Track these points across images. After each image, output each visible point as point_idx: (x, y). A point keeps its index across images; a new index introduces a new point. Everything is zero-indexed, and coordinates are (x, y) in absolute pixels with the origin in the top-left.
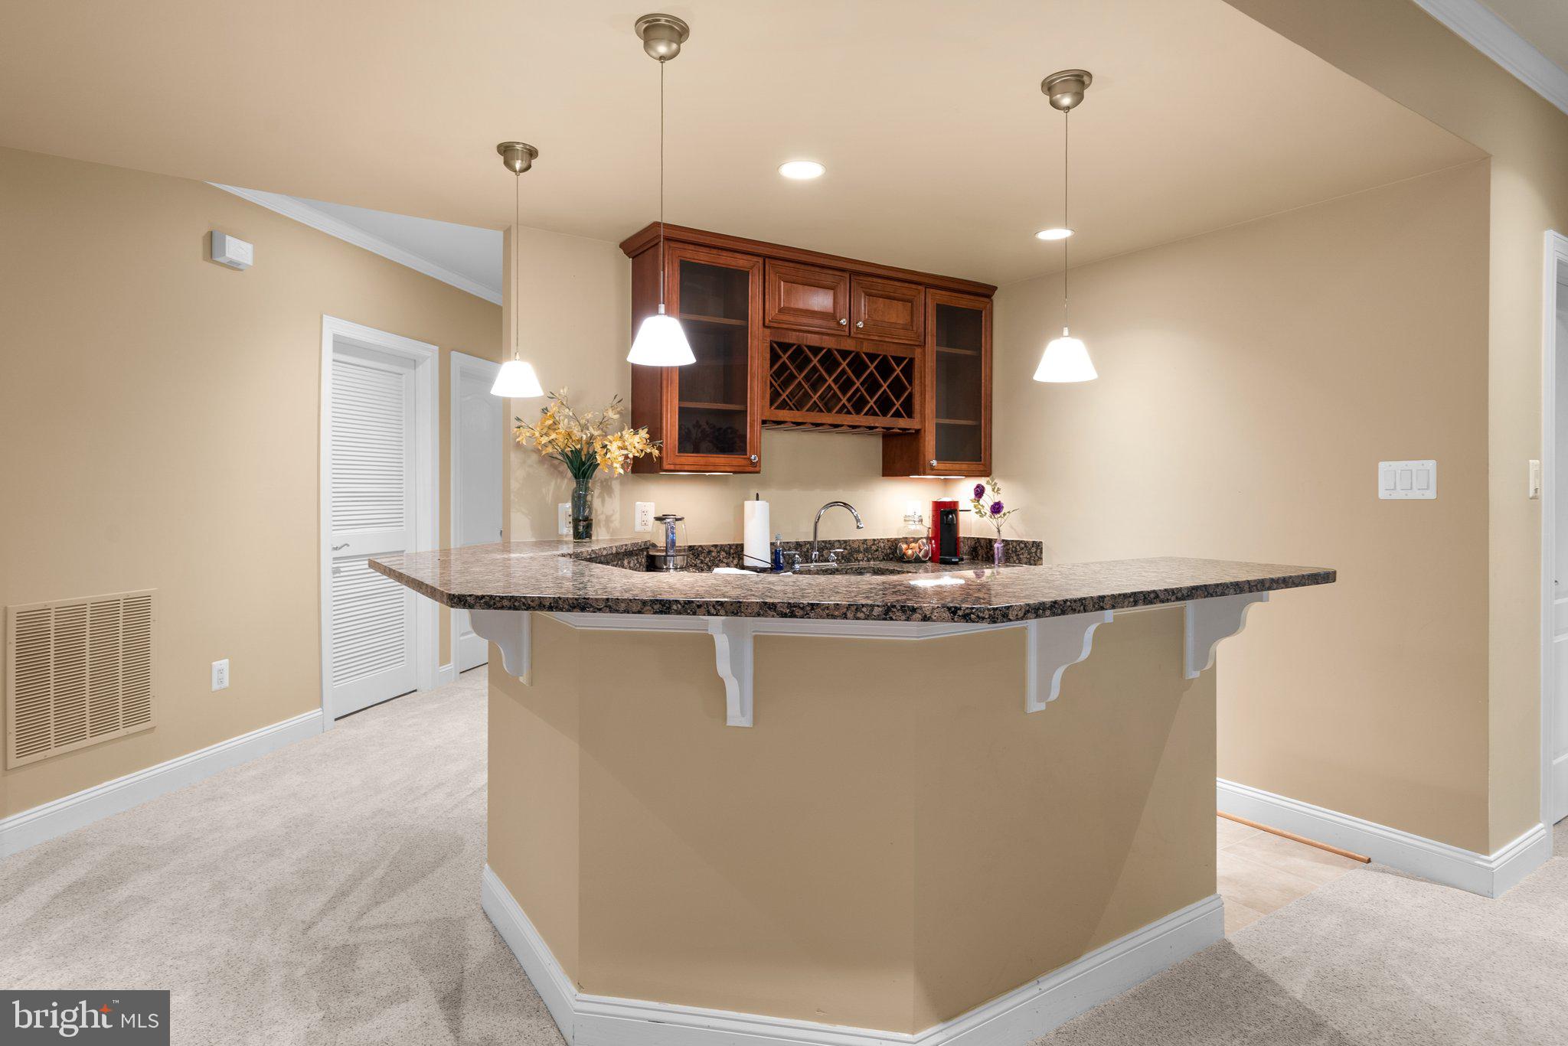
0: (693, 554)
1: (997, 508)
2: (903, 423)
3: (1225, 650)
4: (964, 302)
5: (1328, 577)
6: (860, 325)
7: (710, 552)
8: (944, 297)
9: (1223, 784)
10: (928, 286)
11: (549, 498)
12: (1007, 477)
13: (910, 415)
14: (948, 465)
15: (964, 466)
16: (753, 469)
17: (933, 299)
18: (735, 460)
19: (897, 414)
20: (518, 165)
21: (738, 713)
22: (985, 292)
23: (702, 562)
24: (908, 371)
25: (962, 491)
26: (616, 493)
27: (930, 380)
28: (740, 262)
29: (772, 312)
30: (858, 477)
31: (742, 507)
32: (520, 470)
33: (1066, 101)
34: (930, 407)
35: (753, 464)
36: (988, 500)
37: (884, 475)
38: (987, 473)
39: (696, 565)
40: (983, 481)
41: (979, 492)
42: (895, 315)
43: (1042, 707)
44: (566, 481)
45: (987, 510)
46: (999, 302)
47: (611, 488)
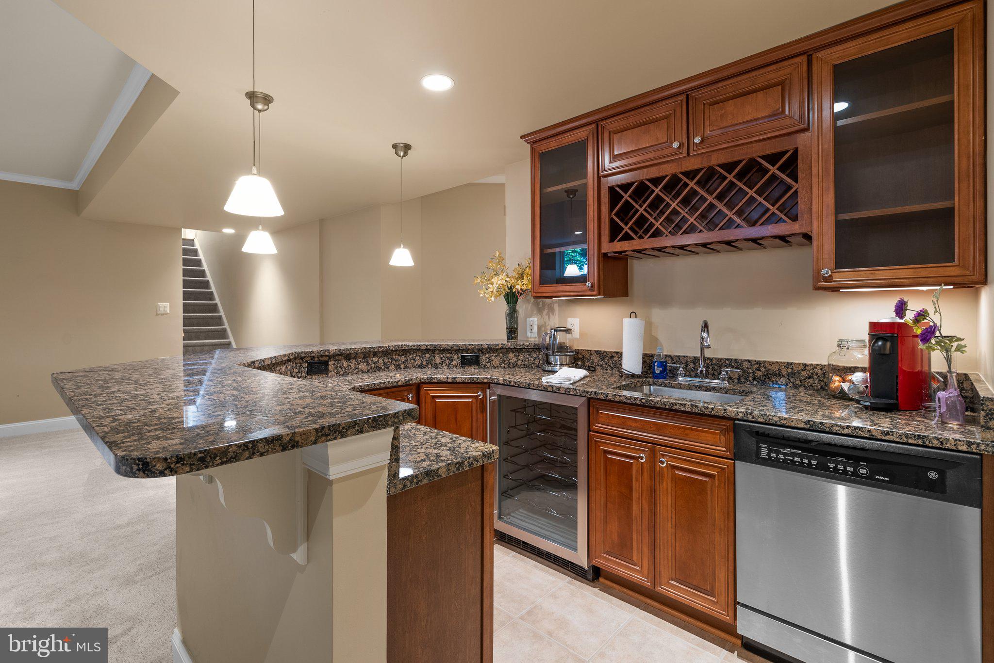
0: (599, 357)
7: (612, 357)
23: (606, 364)
26: (556, 312)
27: (822, 167)
29: (606, 163)
39: (602, 366)
44: (530, 305)
47: (554, 309)
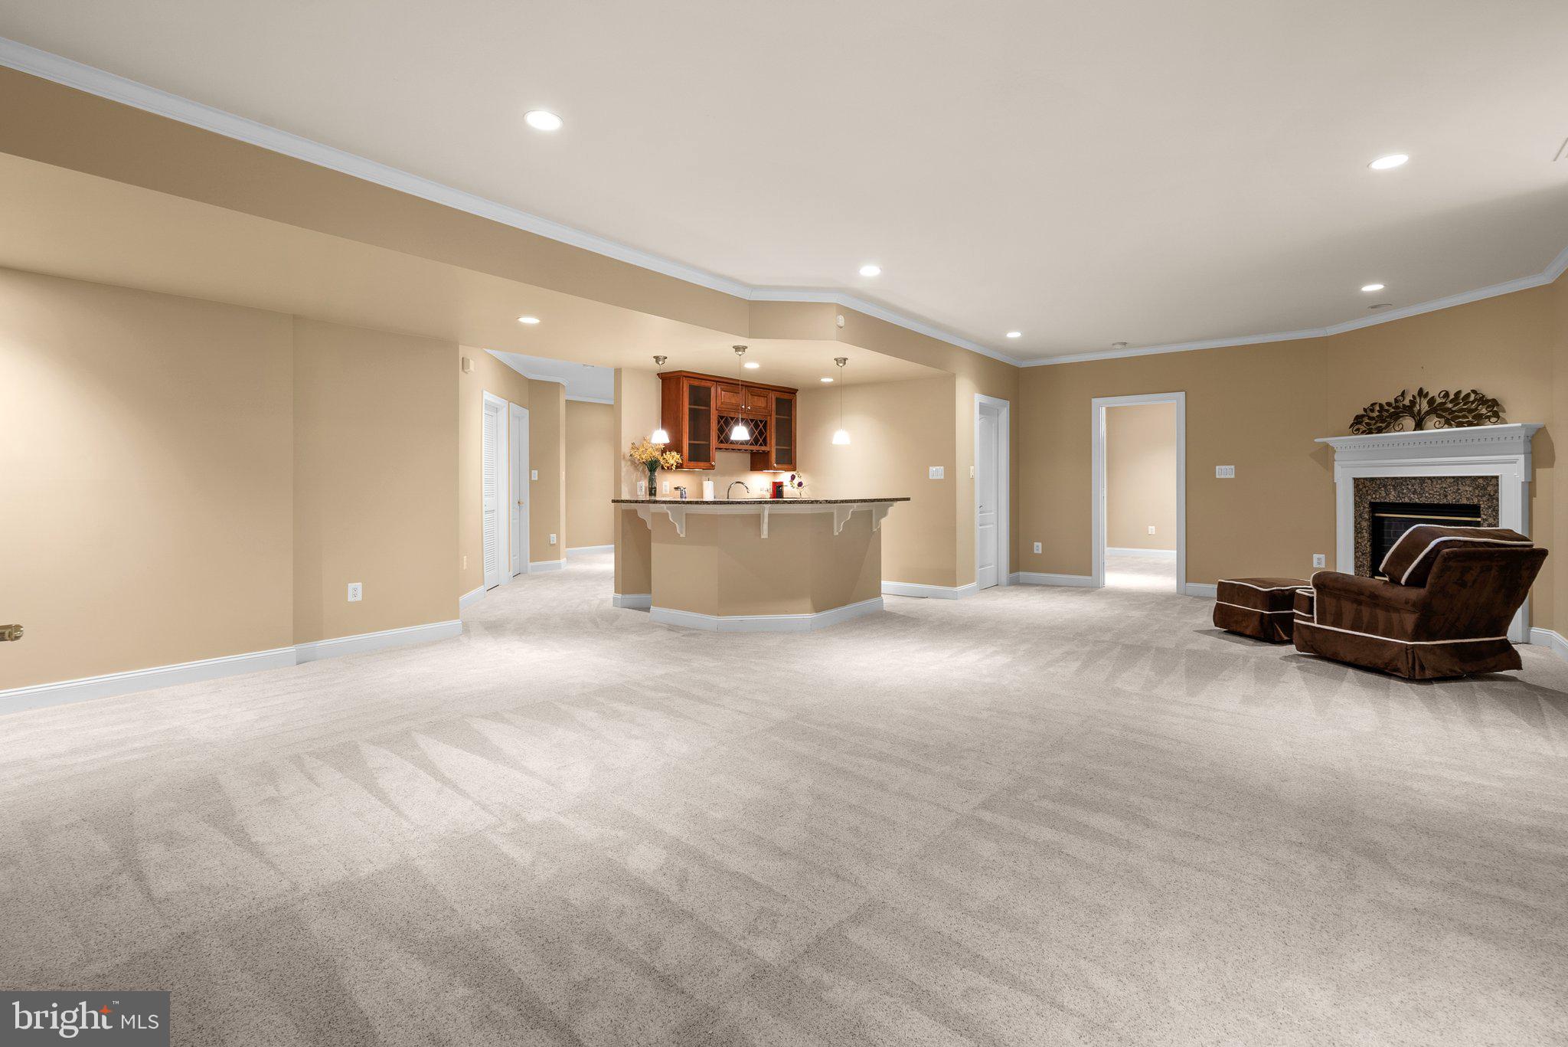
1: (800, 484)
2: (763, 448)
3: (883, 521)
4: (786, 396)
5: (908, 499)
6: (749, 408)
8: (778, 394)
9: (883, 583)
10: (773, 390)
11: (634, 481)
12: (804, 471)
13: (766, 445)
14: (780, 466)
15: (785, 466)
16: (712, 467)
17: (773, 396)
18: (706, 464)
19: (761, 445)
20: (660, 363)
21: (765, 534)
22: (793, 392)
24: (765, 426)
25: (784, 477)
26: (666, 477)
27: (773, 430)
28: (708, 384)
29: (719, 404)
30: (743, 471)
31: (702, 485)
32: (625, 467)
33: (841, 365)
34: (774, 441)
35: (713, 466)
36: (796, 481)
37: (751, 470)
38: (795, 470)
40: (794, 473)
41: (793, 477)
42: (761, 403)
43: (837, 534)
44: (645, 472)
45: (796, 485)
46: (799, 397)
47: (665, 475)
